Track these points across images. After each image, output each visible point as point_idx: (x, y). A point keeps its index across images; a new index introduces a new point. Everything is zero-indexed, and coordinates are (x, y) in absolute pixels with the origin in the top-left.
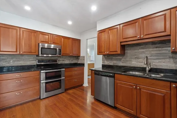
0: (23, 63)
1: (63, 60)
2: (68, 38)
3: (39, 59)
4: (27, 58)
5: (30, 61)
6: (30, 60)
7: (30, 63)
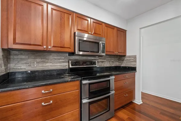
0: (51, 66)
1: (102, 62)
2: (113, 27)
3: (72, 59)
4: (56, 58)
5: (60, 62)
6: (61, 60)
7: (60, 66)
